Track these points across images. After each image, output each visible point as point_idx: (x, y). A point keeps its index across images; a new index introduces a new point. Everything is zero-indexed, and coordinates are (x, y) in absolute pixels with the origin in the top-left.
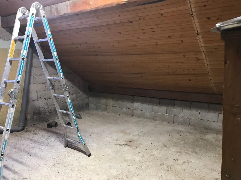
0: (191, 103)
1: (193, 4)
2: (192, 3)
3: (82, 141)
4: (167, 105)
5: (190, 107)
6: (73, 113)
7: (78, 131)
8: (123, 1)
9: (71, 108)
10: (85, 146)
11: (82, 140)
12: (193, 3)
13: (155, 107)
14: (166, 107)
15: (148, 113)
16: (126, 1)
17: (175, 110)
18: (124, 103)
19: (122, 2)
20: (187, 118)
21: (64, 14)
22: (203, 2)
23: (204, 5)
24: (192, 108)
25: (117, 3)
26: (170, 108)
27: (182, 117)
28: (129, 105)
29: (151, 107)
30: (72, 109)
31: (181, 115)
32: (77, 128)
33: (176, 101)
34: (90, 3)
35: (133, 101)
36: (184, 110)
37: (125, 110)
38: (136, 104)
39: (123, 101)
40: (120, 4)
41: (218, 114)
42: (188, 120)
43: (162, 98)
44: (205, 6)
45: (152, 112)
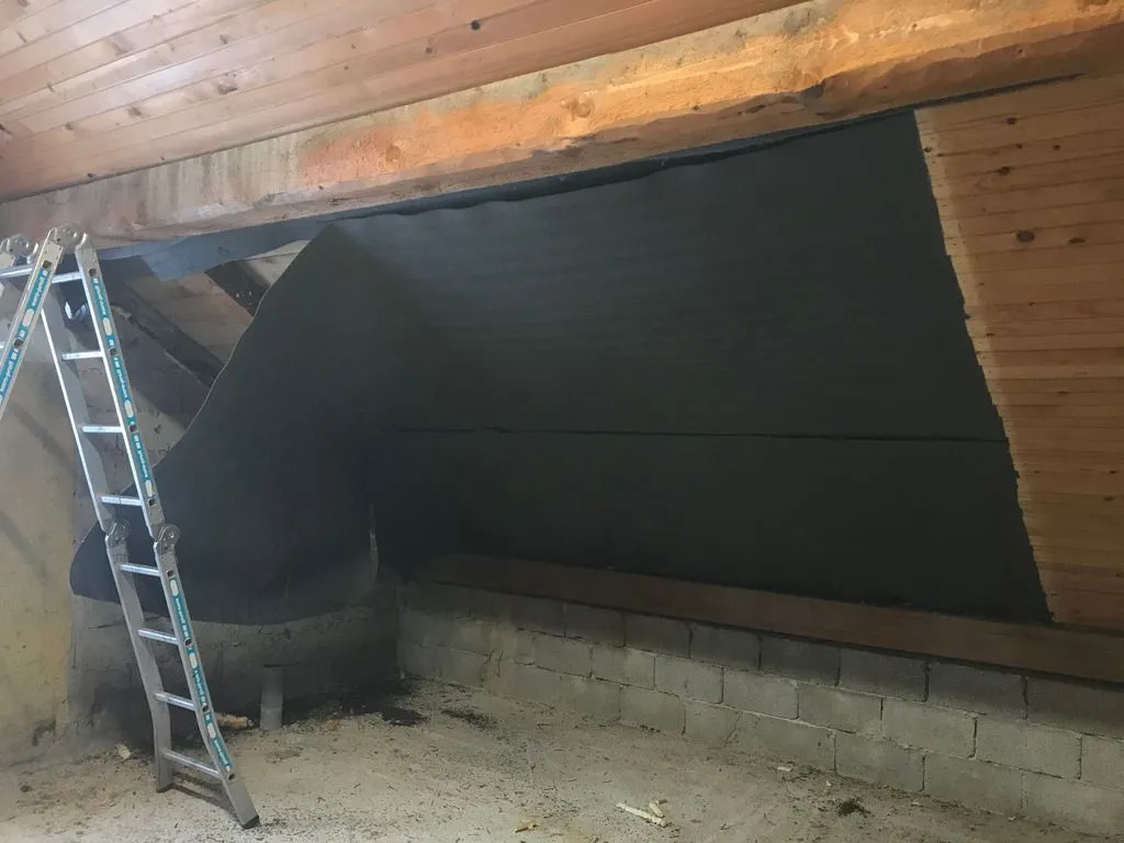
0: (930, 666)
1: (938, 160)
2: (936, 152)
3: (224, 760)
4: (800, 668)
5: (925, 689)
6: (188, 642)
7: (208, 718)
8: (567, 138)
9: (184, 622)
10: (233, 780)
11: (221, 754)
12: (940, 155)
13: (738, 680)
14: (794, 683)
15: (701, 711)
16: (584, 138)
17: (844, 700)
18: (575, 651)
19: (562, 139)
20: (907, 746)
21: (269, 196)
22: (995, 152)
23: (999, 167)
24: (932, 698)
25: (534, 146)
26: (819, 687)
27: (880, 740)
28: (604, 658)
29: (719, 678)
30: (186, 624)
31: (872, 728)
32: (205, 704)
33: (846, 654)
34: (396, 144)
35: (624, 639)
36: (890, 702)
37: (579, 684)
38: (637, 659)
39: (574, 635)
40: (548, 153)
41: (1080, 736)
42: (915, 757)
43: (772, 634)
44: (1005, 171)
45: (722, 705)
